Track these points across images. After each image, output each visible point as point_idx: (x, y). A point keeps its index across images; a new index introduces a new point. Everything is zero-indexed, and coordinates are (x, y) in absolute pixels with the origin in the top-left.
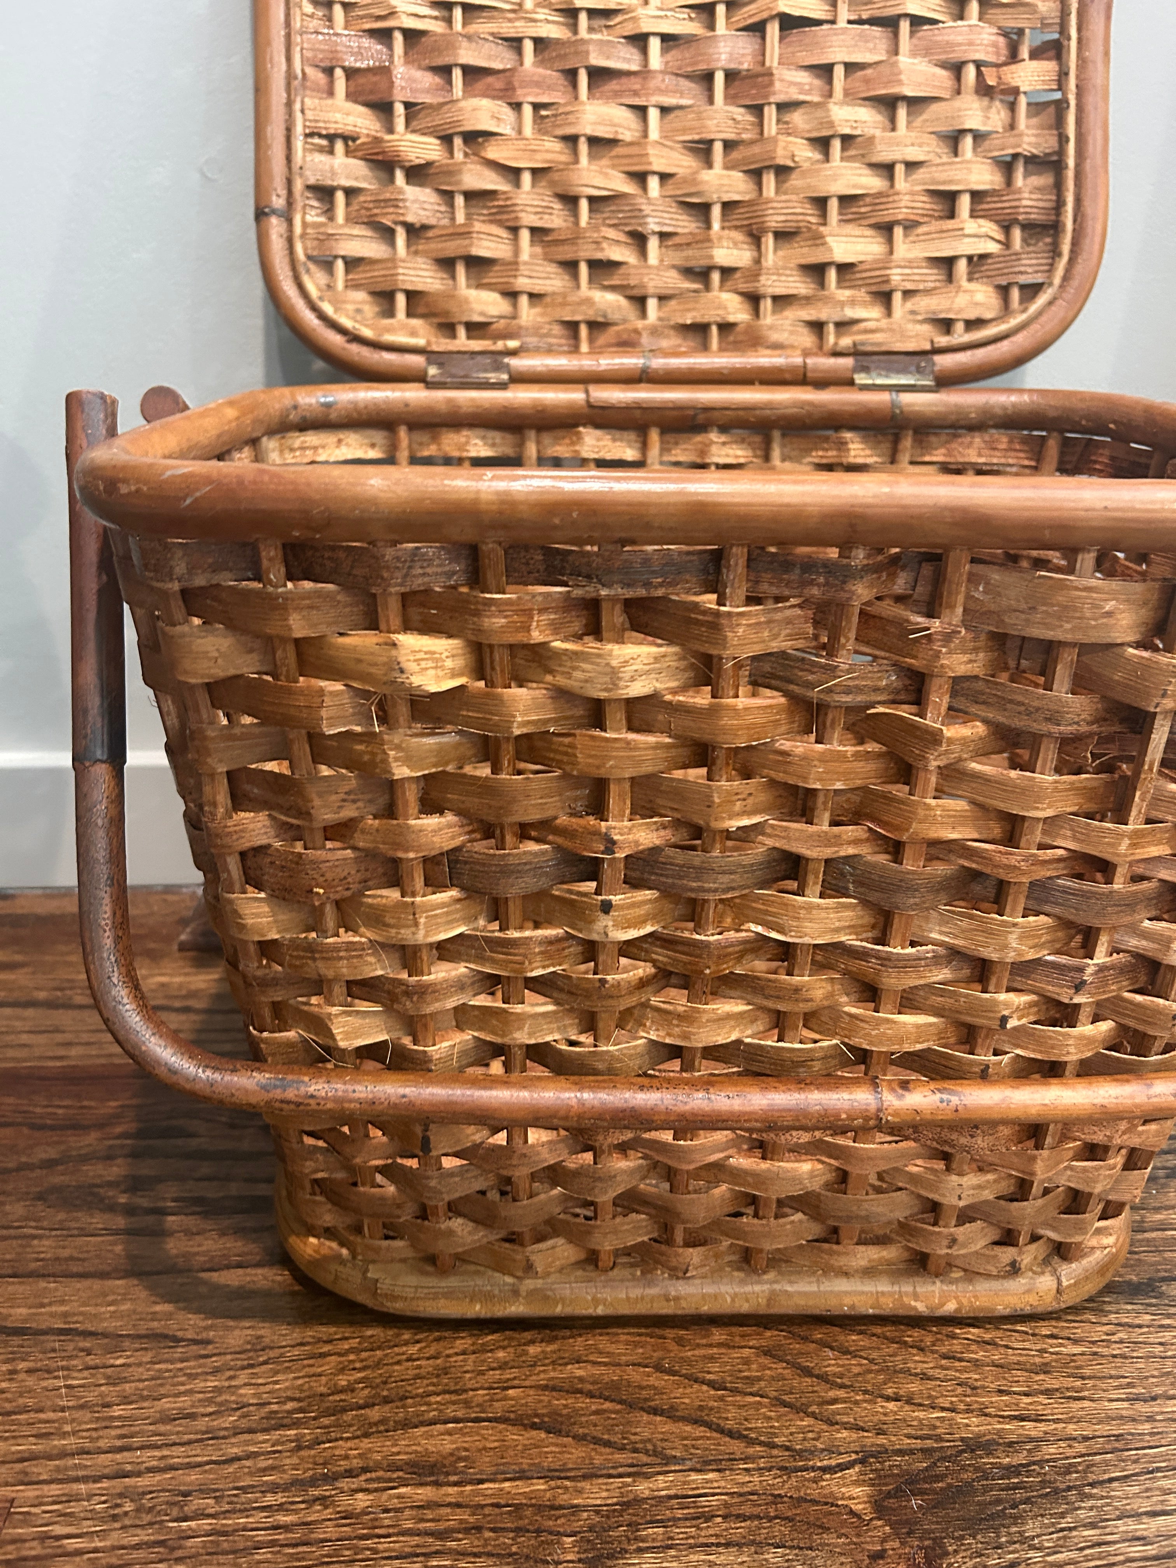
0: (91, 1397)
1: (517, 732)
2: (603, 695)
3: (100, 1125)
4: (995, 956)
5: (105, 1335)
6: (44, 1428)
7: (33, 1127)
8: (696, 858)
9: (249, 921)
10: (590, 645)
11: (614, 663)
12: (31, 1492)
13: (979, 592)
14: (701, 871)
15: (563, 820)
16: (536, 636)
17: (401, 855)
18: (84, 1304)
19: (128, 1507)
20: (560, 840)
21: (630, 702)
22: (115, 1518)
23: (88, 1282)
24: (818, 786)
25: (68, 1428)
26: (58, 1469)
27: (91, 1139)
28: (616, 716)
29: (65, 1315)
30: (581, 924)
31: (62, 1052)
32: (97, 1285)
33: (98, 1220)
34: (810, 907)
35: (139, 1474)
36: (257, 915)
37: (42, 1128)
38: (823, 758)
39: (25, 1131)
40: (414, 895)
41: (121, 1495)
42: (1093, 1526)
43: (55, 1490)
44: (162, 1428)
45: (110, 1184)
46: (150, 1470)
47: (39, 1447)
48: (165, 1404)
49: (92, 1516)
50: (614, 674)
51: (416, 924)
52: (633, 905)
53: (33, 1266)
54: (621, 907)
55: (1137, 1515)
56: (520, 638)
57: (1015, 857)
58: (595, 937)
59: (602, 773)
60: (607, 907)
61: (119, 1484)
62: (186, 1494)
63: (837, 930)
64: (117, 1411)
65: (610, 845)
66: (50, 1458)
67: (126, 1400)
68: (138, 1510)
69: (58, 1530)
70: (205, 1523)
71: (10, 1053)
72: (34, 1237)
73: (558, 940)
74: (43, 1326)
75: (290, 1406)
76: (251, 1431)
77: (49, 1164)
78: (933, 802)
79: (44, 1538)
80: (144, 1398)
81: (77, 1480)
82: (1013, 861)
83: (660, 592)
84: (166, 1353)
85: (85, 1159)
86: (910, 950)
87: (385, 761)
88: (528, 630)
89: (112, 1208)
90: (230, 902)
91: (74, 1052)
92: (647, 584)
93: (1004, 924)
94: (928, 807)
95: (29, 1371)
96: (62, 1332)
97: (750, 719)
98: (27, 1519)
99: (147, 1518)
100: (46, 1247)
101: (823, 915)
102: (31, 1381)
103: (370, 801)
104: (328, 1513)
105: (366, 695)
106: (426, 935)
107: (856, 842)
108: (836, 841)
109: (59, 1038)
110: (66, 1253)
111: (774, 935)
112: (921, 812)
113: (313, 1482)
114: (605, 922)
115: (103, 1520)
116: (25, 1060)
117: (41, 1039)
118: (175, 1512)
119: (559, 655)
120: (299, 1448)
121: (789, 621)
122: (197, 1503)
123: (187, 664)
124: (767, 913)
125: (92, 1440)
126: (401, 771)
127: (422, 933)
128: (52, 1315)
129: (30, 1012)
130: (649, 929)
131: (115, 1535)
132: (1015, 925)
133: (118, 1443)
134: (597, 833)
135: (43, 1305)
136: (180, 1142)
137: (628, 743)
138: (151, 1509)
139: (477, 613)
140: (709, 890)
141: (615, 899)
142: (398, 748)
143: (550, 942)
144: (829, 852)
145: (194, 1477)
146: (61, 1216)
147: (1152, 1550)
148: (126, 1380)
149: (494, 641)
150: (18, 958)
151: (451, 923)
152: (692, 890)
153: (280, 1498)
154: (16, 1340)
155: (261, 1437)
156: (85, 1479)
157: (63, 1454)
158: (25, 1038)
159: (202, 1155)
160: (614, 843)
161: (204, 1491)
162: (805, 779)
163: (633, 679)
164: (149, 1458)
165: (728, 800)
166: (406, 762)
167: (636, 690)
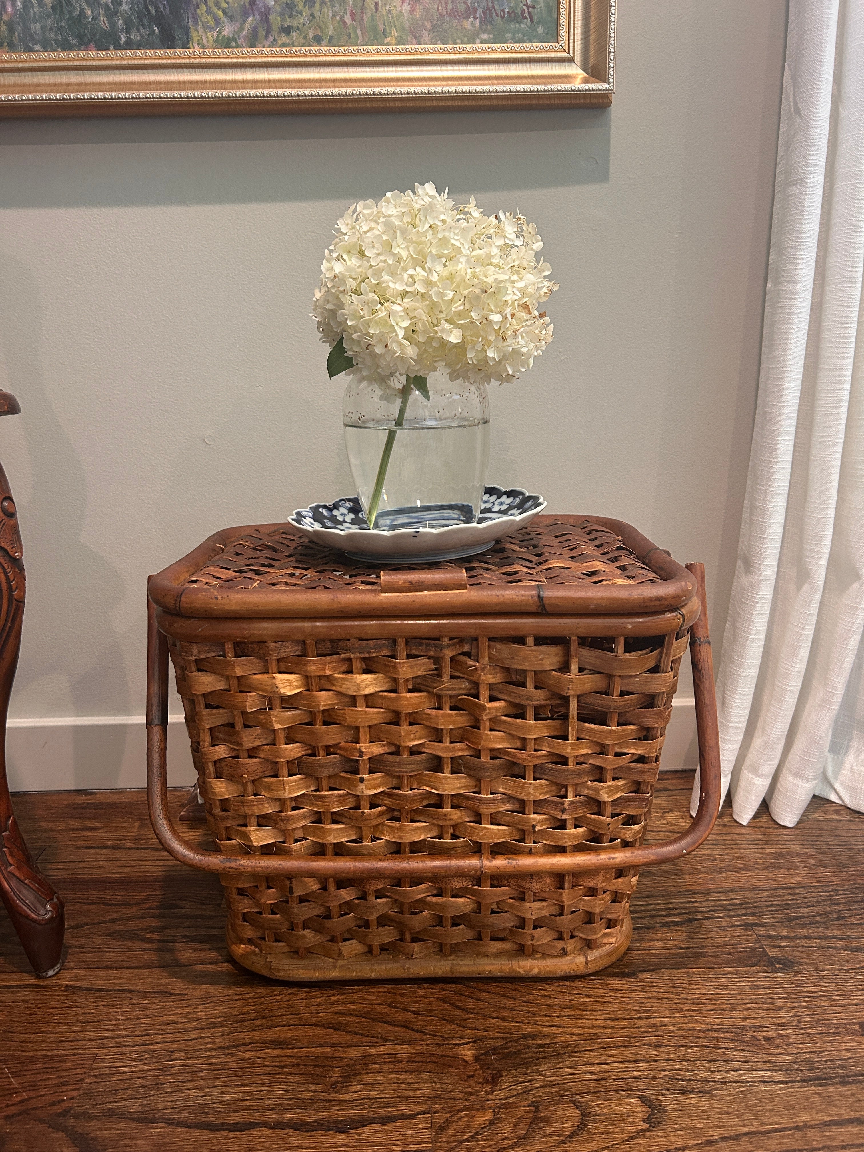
0: (131, 1015)
1: (322, 709)
2: (354, 694)
3: (138, 904)
4: (526, 798)
5: (139, 992)
6: (110, 1027)
7: (106, 904)
8: (397, 758)
9: (217, 791)
10: (349, 676)
11: (358, 681)
12: (105, 1051)
13: (494, 652)
14: (400, 764)
15: (343, 744)
16: (328, 672)
17: (278, 760)
18: (130, 979)
19: (147, 1056)
20: (342, 752)
21: (366, 696)
22: (141, 1060)
23: (132, 970)
24: (442, 727)
25: (121, 1027)
26: (117, 1043)
27: (133, 910)
28: (360, 701)
29: (121, 984)
30: (352, 788)
31: (120, 871)
32: (135, 972)
33: (136, 945)
34: (446, 778)
35: (152, 1044)
36: (220, 788)
37: (110, 905)
38: (443, 716)
39: (102, 906)
40: (283, 777)
41: (144, 1052)
42: (571, 1067)
43: (115, 1050)
44: (163, 1027)
45: (142, 929)
46: (157, 1043)
47: (109, 1034)
48: (165, 1018)
49: (132, 1059)
50: (358, 685)
51: (285, 789)
52: (373, 779)
53: (107, 964)
54: (368, 780)
55: (593, 1064)
56: (321, 673)
57: (524, 755)
58: (358, 793)
59: (357, 724)
60: (362, 780)
61: (143, 1048)
62: (172, 1052)
63: (459, 788)
64: (143, 1021)
65: (361, 754)
66: (113, 1038)
67: (147, 1017)
68: (151, 1057)
69: (116, 1064)
70: (180, 1062)
71: (95, 871)
72: (107, 952)
73: (344, 795)
74: (111, 988)
75: (220, 1019)
76: (202, 1029)
77: (114, 921)
78: (489, 733)
79: (110, 1067)
80: (156, 1016)
81: (125, 1046)
82: (524, 756)
83: (374, 655)
84: (166, 999)
85: (131, 918)
86: (490, 796)
87: (271, 722)
88: (325, 670)
89: (143, 940)
90: (210, 783)
91: (125, 870)
92: (369, 652)
93: (526, 784)
94: (487, 735)
95: (104, 1006)
96: (119, 990)
97: (413, 701)
98: (103, 1061)
99: (154, 1060)
100: (112, 956)
101: (452, 781)
102: (105, 1009)
103: (266, 738)
104: (233, 1059)
105: (265, 696)
106: (289, 794)
107: (462, 750)
108: (453, 750)
109: (119, 863)
110: (121, 959)
111: (433, 791)
112: (484, 737)
113: (228, 1048)
114: (362, 786)
115: (135, 1061)
116: (101, 874)
117: (109, 864)
118: (167, 1058)
119: (336, 679)
120: (223, 1035)
121: (424, 664)
122: (176, 1055)
123: (196, 687)
124: (429, 781)
125: (132, 1031)
126: (277, 726)
127: (287, 793)
128: (115, 984)
129: (104, 851)
130: (381, 790)
131: (141, 1066)
132: (531, 784)
133: (144, 1033)
134: (355, 749)
135: (110, 980)
136: (176, 911)
137: (366, 712)
138: (156, 1057)
139: (305, 665)
140: (403, 772)
141: (366, 776)
142: (276, 717)
143: (340, 796)
144: (450, 755)
145: (176, 1045)
146: (119, 943)
147: (594, 1077)
148: (147, 1009)
149: (312, 674)
150: (98, 825)
151: (299, 789)
152: (397, 772)
153: (213, 1053)
154: (98, 993)
155: (206, 1031)
156: (129, 1046)
157: (119, 1037)
158: (101, 864)
159: (187, 917)
160: (363, 752)
161: (179, 1051)
162: (437, 724)
163: (366, 687)
164: (156, 1038)
165: (408, 734)
166: (279, 722)
167: (367, 691)
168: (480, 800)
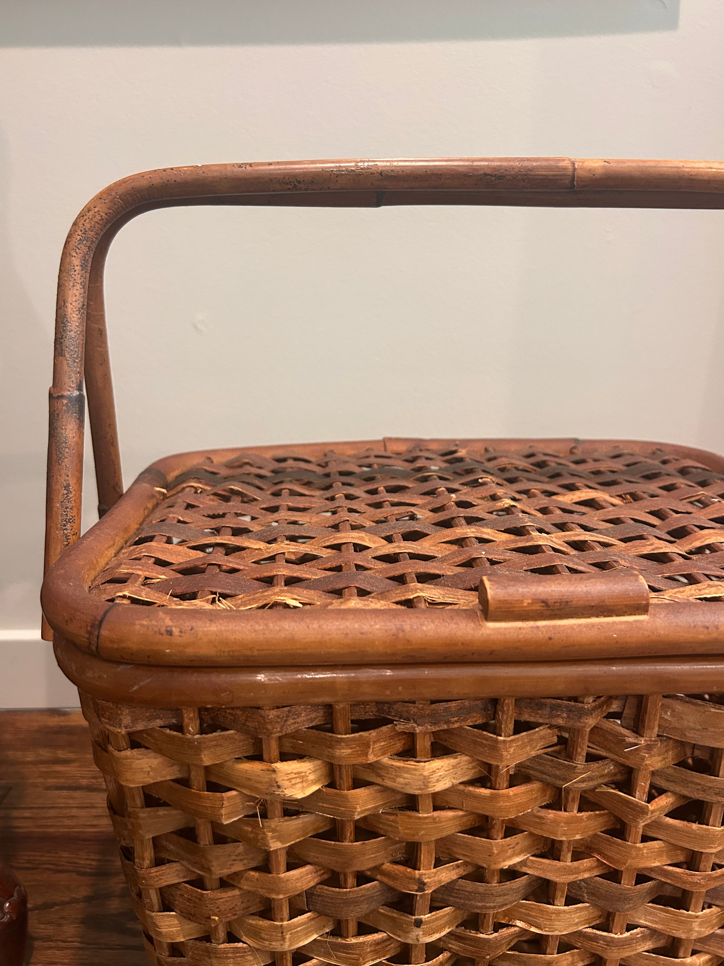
1: (357, 817)
2: (417, 792)
4: (683, 936)
8: (481, 887)
9: (164, 930)
10: (411, 764)
11: (426, 773)
13: (668, 716)
14: (484, 896)
15: (387, 866)
16: (372, 758)
17: (273, 896)
20: (385, 880)
21: (436, 794)
24: (564, 839)
28: (426, 804)
30: (400, 933)
34: (559, 913)
36: (170, 926)
38: (568, 822)
40: (282, 920)
50: (426, 781)
51: (284, 939)
52: (437, 919)
54: (428, 922)
56: (361, 760)
57: (697, 877)
58: (409, 941)
59: (416, 839)
60: (418, 923)
63: (577, 924)
65: (422, 886)
73: (383, 941)
78: (641, 845)
82: (695, 879)
83: (456, 725)
86: (627, 934)
87: (264, 838)
88: (366, 755)
90: (152, 917)
92: (447, 722)
93: (690, 916)
94: (639, 849)
97: (518, 800)
101: (568, 916)
103: (252, 859)
105: (253, 799)
106: (290, 945)
107: (590, 869)
108: (577, 871)
111: (533, 929)
112: (634, 853)
114: (418, 932)
119: (386, 768)
121: (542, 738)
123: (128, 775)
124: (528, 915)
126: (275, 845)
127: (287, 944)
130: (447, 930)
132: (697, 917)
134: (413, 879)
137: (434, 819)
139: (331, 747)
140: (490, 908)
141: (425, 917)
142: (274, 831)
143: (377, 943)
144: (571, 878)
149: (343, 763)
151: (307, 935)
152: (477, 907)
160: (424, 884)
162: (555, 834)
163: (438, 781)
165: (503, 850)
166: (279, 838)
167: (440, 787)
168: (610, 942)
